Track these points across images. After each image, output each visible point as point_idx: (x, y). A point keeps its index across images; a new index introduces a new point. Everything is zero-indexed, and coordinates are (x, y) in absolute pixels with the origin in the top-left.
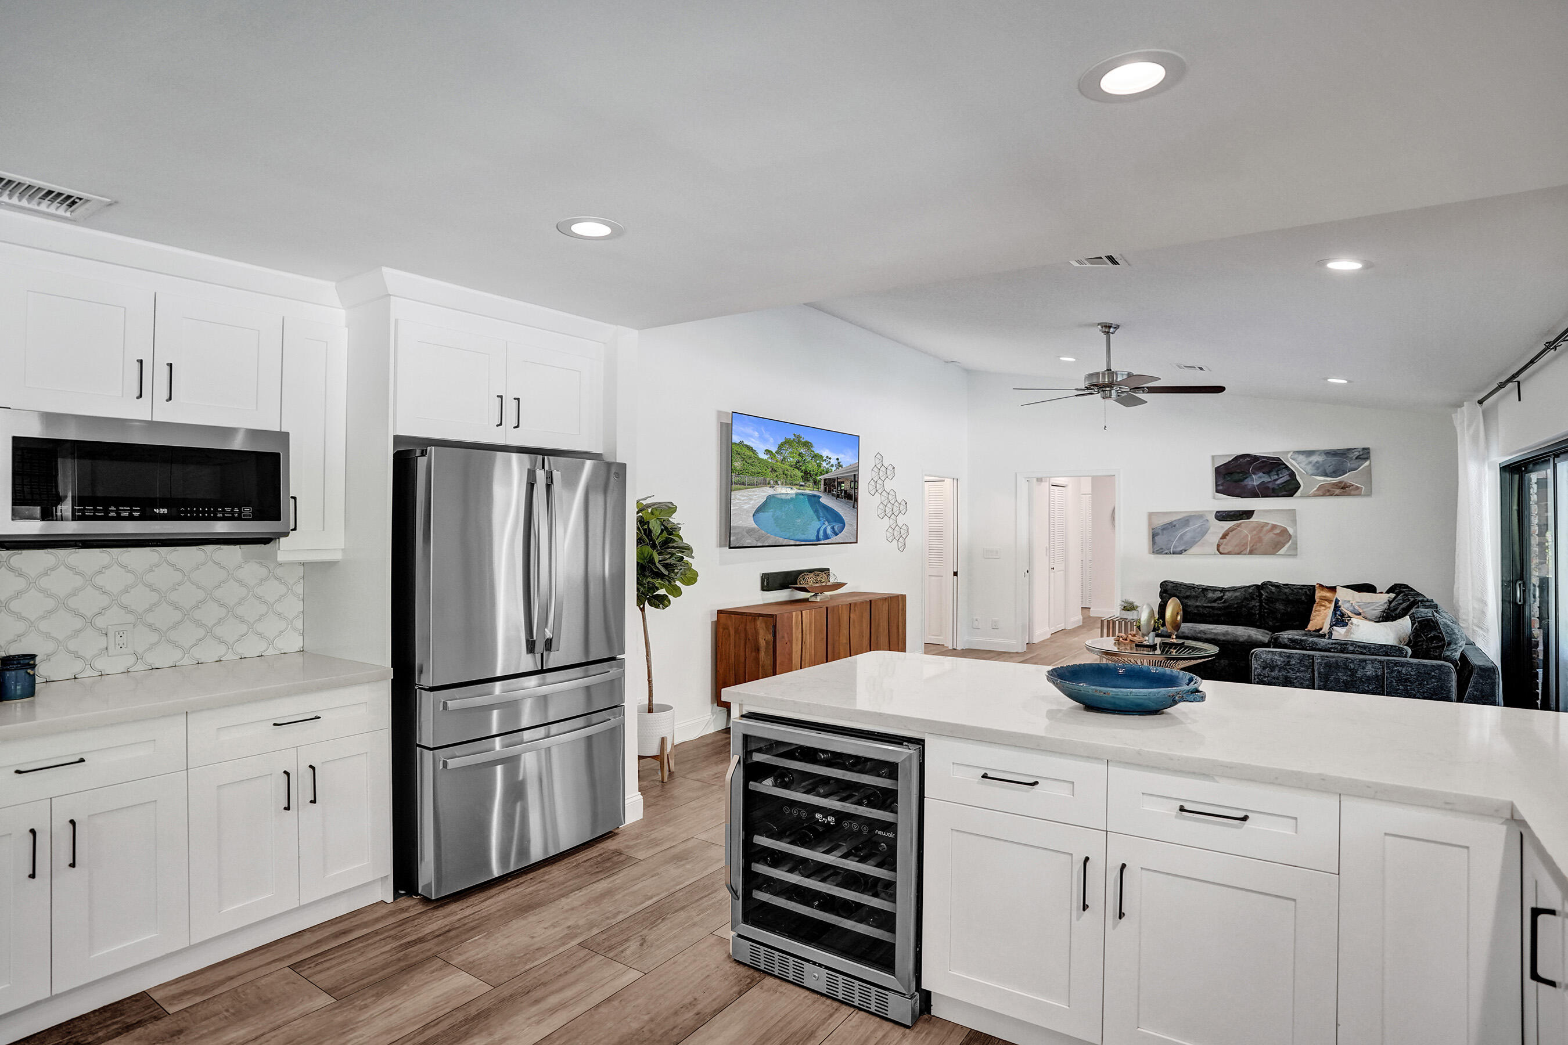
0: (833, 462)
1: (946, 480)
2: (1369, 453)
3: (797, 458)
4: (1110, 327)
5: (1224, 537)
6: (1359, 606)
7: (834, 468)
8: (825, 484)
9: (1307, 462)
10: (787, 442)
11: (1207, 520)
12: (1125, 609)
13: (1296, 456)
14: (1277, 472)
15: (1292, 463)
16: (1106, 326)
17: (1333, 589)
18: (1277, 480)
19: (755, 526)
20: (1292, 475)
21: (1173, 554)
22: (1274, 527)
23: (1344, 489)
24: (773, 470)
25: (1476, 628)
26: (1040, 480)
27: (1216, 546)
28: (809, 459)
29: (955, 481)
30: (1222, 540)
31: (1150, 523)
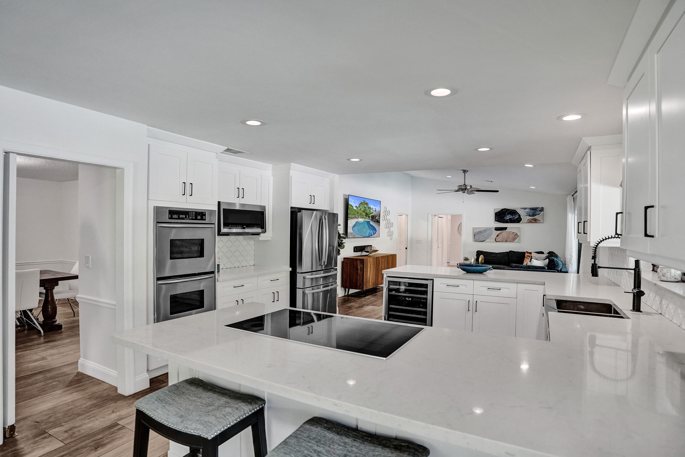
0: (374, 210)
1: (403, 215)
2: (543, 209)
3: (364, 208)
4: (465, 171)
5: (497, 236)
6: (538, 258)
7: (374, 212)
8: (372, 217)
9: (524, 212)
10: (361, 203)
11: (492, 230)
12: (465, 260)
13: (521, 209)
14: (515, 215)
15: (519, 212)
16: (464, 171)
17: (531, 253)
18: (515, 217)
19: (353, 232)
20: (520, 216)
21: (481, 241)
22: (513, 233)
23: (535, 221)
24: (358, 213)
25: (569, 264)
26: (435, 216)
27: (495, 239)
28: (367, 209)
29: (407, 216)
30: (497, 237)
31: (473, 231)
